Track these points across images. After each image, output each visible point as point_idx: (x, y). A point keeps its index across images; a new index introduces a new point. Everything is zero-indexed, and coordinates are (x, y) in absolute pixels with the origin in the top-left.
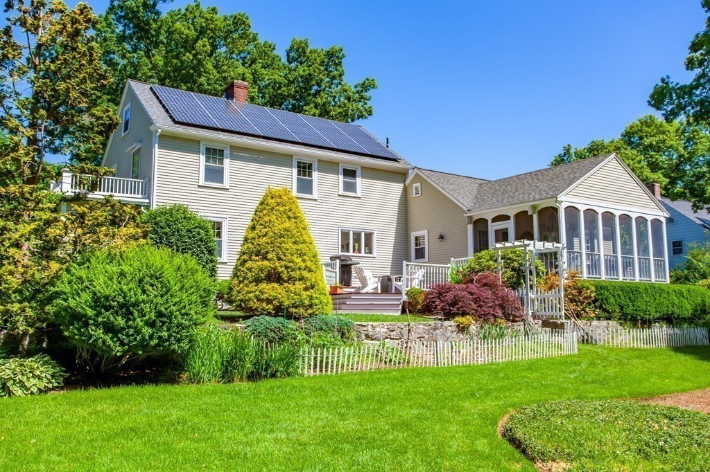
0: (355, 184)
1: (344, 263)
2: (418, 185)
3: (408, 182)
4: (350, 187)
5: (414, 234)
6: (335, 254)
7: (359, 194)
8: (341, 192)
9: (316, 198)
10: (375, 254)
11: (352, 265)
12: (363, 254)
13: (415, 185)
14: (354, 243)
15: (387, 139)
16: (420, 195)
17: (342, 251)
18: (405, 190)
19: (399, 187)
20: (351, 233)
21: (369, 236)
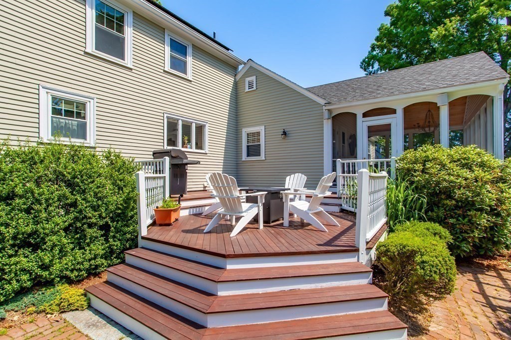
0: (185, 63)
1: (176, 162)
2: (254, 78)
3: (239, 77)
4: (179, 65)
5: (245, 131)
6: (159, 148)
7: (189, 76)
8: (167, 68)
9: (129, 66)
10: (207, 149)
11: (187, 164)
12: (194, 150)
13: (248, 79)
14: (183, 136)
15: (214, 33)
16: (255, 88)
17: (168, 145)
18: (236, 84)
19: (230, 80)
20: (180, 123)
21: (200, 129)
